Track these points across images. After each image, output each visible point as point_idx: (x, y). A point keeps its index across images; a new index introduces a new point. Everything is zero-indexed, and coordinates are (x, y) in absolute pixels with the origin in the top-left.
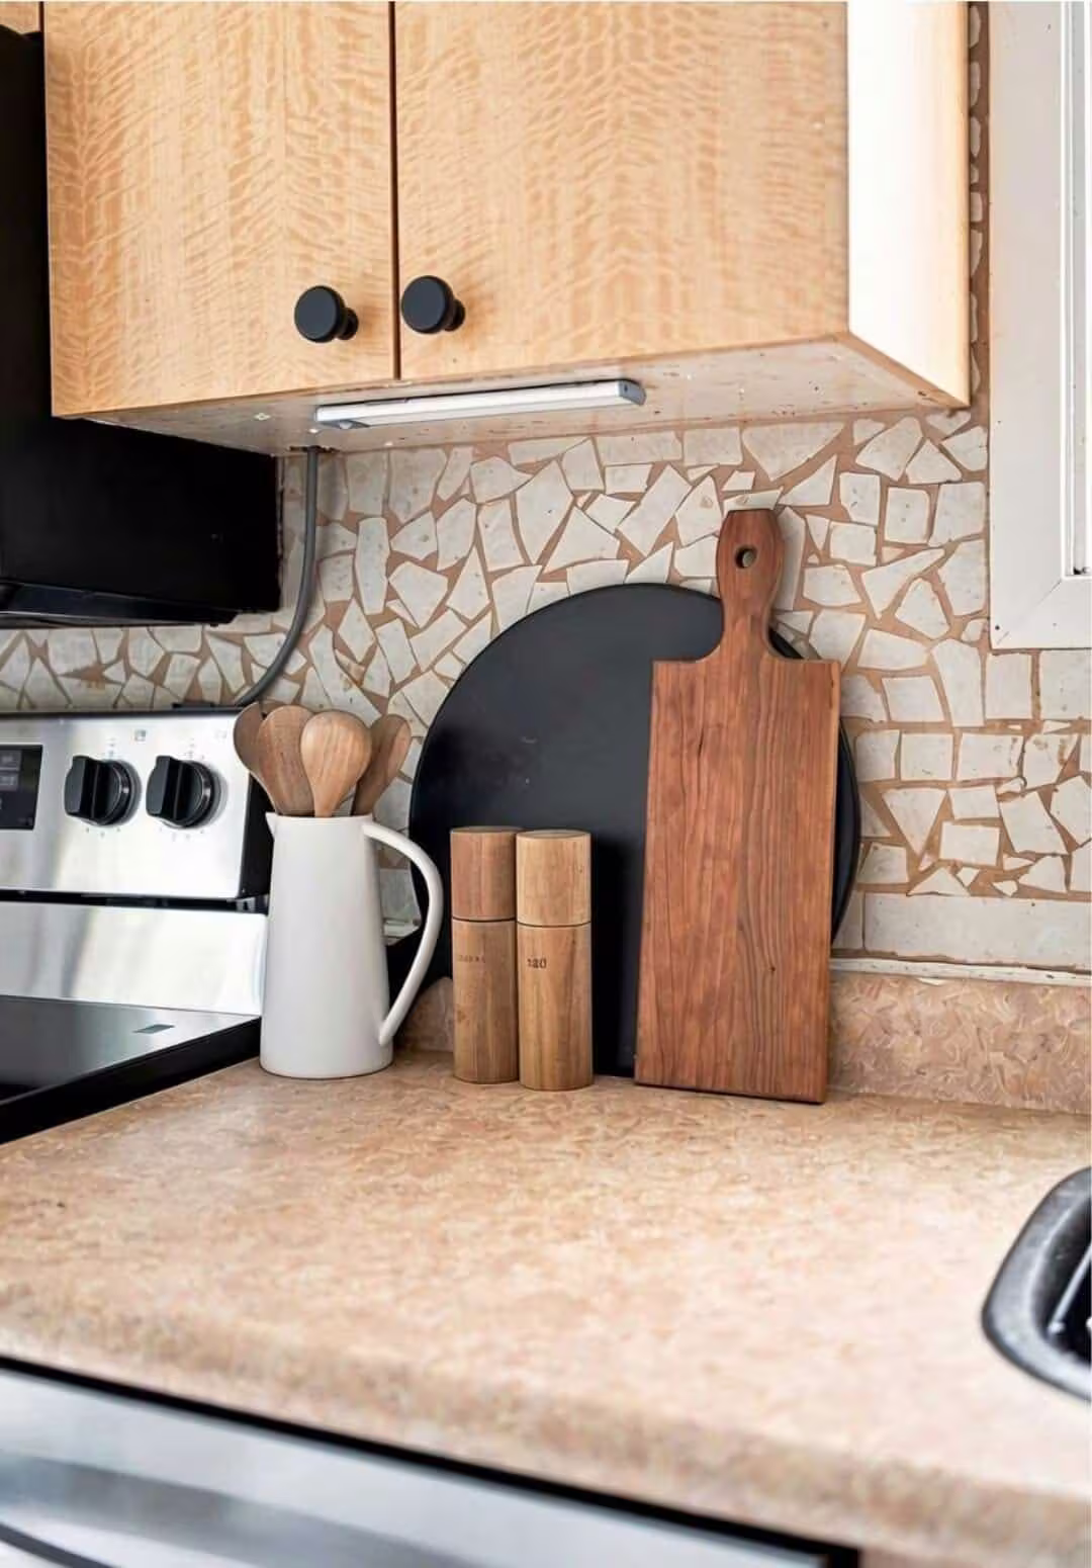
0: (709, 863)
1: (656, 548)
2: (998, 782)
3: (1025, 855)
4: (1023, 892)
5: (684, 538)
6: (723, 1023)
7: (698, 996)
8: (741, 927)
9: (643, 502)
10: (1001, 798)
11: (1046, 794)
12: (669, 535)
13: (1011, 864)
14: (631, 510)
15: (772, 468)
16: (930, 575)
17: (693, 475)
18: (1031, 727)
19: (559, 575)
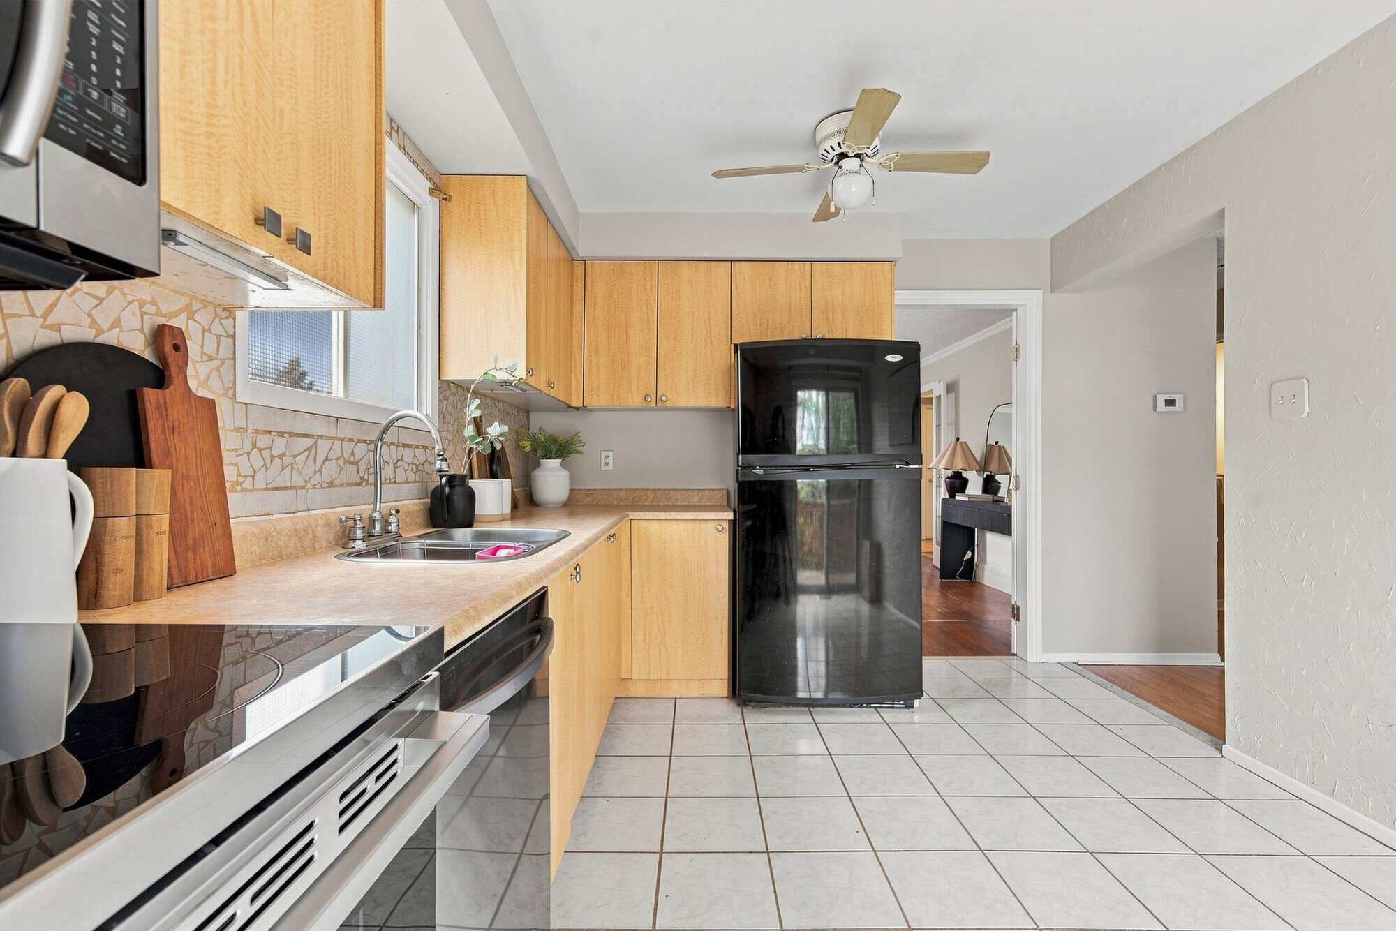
0: (185, 482)
1: (110, 329)
2: (236, 450)
3: (244, 476)
4: (243, 490)
5: (125, 328)
6: (201, 550)
7: (190, 542)
8: (201, 509)
9: (104, 302)
10: (237, 456)
11: (249, 454)
12: (116, 324)
13: (241, 480)
14: (98, 305)
15: (164, 308)
16: (218, 369)
17: (130, 298)
18: (245, 430)
19: (57, 327)
